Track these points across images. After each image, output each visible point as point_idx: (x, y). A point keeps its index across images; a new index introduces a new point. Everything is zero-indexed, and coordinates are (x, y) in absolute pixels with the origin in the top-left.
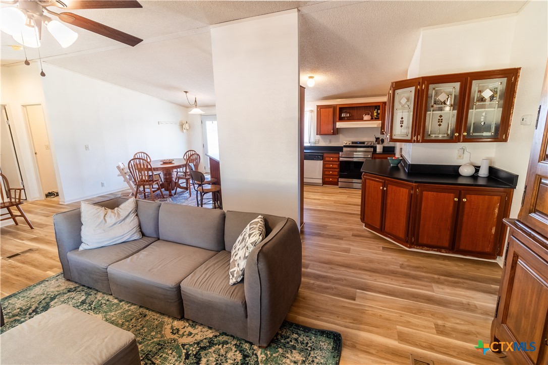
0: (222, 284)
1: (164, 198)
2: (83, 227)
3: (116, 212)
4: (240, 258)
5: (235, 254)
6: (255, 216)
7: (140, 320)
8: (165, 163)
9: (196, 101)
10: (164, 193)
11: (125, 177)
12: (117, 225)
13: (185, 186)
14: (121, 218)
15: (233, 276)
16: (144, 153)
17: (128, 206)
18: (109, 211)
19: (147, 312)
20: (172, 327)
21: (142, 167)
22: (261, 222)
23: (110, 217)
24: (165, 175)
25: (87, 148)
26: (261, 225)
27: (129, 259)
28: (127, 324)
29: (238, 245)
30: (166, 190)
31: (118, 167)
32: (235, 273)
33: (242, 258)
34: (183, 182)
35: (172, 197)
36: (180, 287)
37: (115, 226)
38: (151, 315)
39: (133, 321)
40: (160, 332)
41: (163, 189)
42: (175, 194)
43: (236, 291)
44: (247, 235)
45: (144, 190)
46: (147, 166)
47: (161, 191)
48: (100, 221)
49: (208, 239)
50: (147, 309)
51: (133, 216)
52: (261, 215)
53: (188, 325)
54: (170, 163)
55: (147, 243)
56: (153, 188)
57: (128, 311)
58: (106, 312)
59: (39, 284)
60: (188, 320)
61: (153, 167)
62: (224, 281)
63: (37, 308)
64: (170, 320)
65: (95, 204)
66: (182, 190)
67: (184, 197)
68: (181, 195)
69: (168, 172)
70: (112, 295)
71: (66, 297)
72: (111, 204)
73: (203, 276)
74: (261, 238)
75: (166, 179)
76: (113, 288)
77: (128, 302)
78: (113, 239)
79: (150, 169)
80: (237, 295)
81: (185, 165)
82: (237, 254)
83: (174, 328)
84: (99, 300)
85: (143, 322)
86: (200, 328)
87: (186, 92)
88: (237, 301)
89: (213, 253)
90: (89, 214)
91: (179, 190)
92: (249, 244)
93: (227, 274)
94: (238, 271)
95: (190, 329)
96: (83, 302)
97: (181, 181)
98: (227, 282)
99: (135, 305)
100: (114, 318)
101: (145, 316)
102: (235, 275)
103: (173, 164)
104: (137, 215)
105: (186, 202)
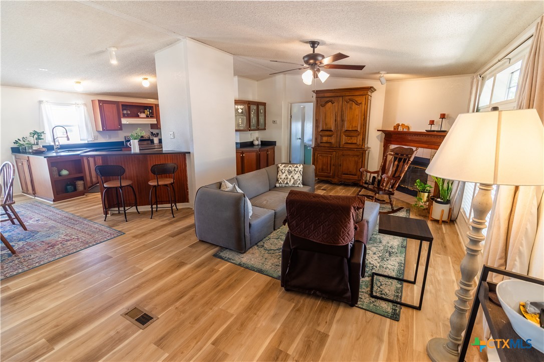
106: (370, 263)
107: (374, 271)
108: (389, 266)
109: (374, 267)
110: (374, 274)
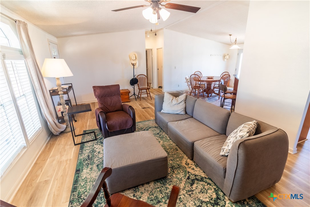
0: (216, 152)
1: (204, 97)
2: (164, 103)
3: (177, 99)
4: (230, 142)
5: (229, 139)
6: (251, 119)
7: (175, 151)
8: (209, 78)
9: (236, 40)
10: (204, 95)
11: (188, 83)
12: (176, 105)
13: (218, 93)
14: (178, 102)
15: (223, 151)
16: (200, 72)
17: (182, 97)
18: (175, 98)
19: (179, 149)
20: (186, 161)
21: (196, 79)
22: (253, 125)
23: (174, 101)
24: (208, 85)
25: (175, 68)
26: (252, 127)
27: (177, 122)
28: (170, 150)
29: (232, 135)
30: (206, 93)
31: (186, 78)
32: (225, 149)
33: (231, 143)
34: (216, 91)
35: (209, 98)
36: (194, 143)
37: (175, 105)
38: (179, 151)
39: (172, 150)
40: (181, 160)
41: (205, 93)
42: (211, 97)
43: (222, 160)
44: (240, 130)
45: (195, 91)
46: (199, 79)
47: (203, 93)
48: (170, 101)
49: (217, 125)
50: (179, 148)
51: (183, 102)
52: (256, 120)
53: (194, 164)
54: (212, 78)
55: (187, 118)
56: (200, 91)
57: (172, 145)
58: (164, 141)
59: (148, 121)
60: (194, 162)
61: (201, 80)
62: (217, 151)
63: (145, 129)
64: (187, 158)
65: (170, 94)
66: (215, 95)
67: (215, 99)
68: (214, 97)
69: (209, 83)
70: (168, 135)
71: (154, 129)
72: (176, 95)
73: (207, 143)
74: (248, 135)
75: (207, 87)
76: (169, 132)
77: (173, 141)
78: (173, 111)
79: (200, 81)
80: (222, 162)
81: (220, 81)
82: (230, 139)
83: (187, 162)
84: (163, 135)
85: (175, 152)
86: (199, 169)
87: (230, 35)
88: (221, 166)
89: (218, 134)
90: (167, 97)
91: (213, 94)
92: (238, 136)
93: (220, 148)
94: (227, 149)
95: (194, 167)
96: (158, 134)
97: (215, 90)
98: (219, 152)
99: (175, 143)
100: (166, 145)
101: (177, 150)
102: (225, 151)
103: (213, 79)
104: (185, 103)
105: (216, 102)
106: (99, 145)
107: (96, 142)
108: (89, 148)
109: (97, 144)
110: (96, 140)
